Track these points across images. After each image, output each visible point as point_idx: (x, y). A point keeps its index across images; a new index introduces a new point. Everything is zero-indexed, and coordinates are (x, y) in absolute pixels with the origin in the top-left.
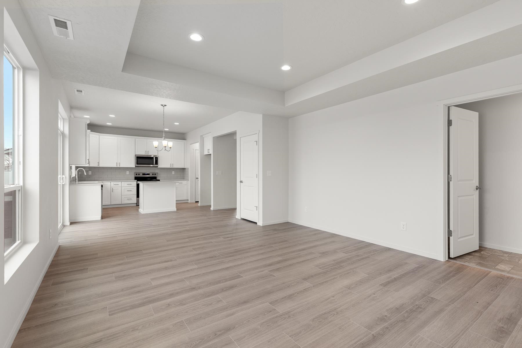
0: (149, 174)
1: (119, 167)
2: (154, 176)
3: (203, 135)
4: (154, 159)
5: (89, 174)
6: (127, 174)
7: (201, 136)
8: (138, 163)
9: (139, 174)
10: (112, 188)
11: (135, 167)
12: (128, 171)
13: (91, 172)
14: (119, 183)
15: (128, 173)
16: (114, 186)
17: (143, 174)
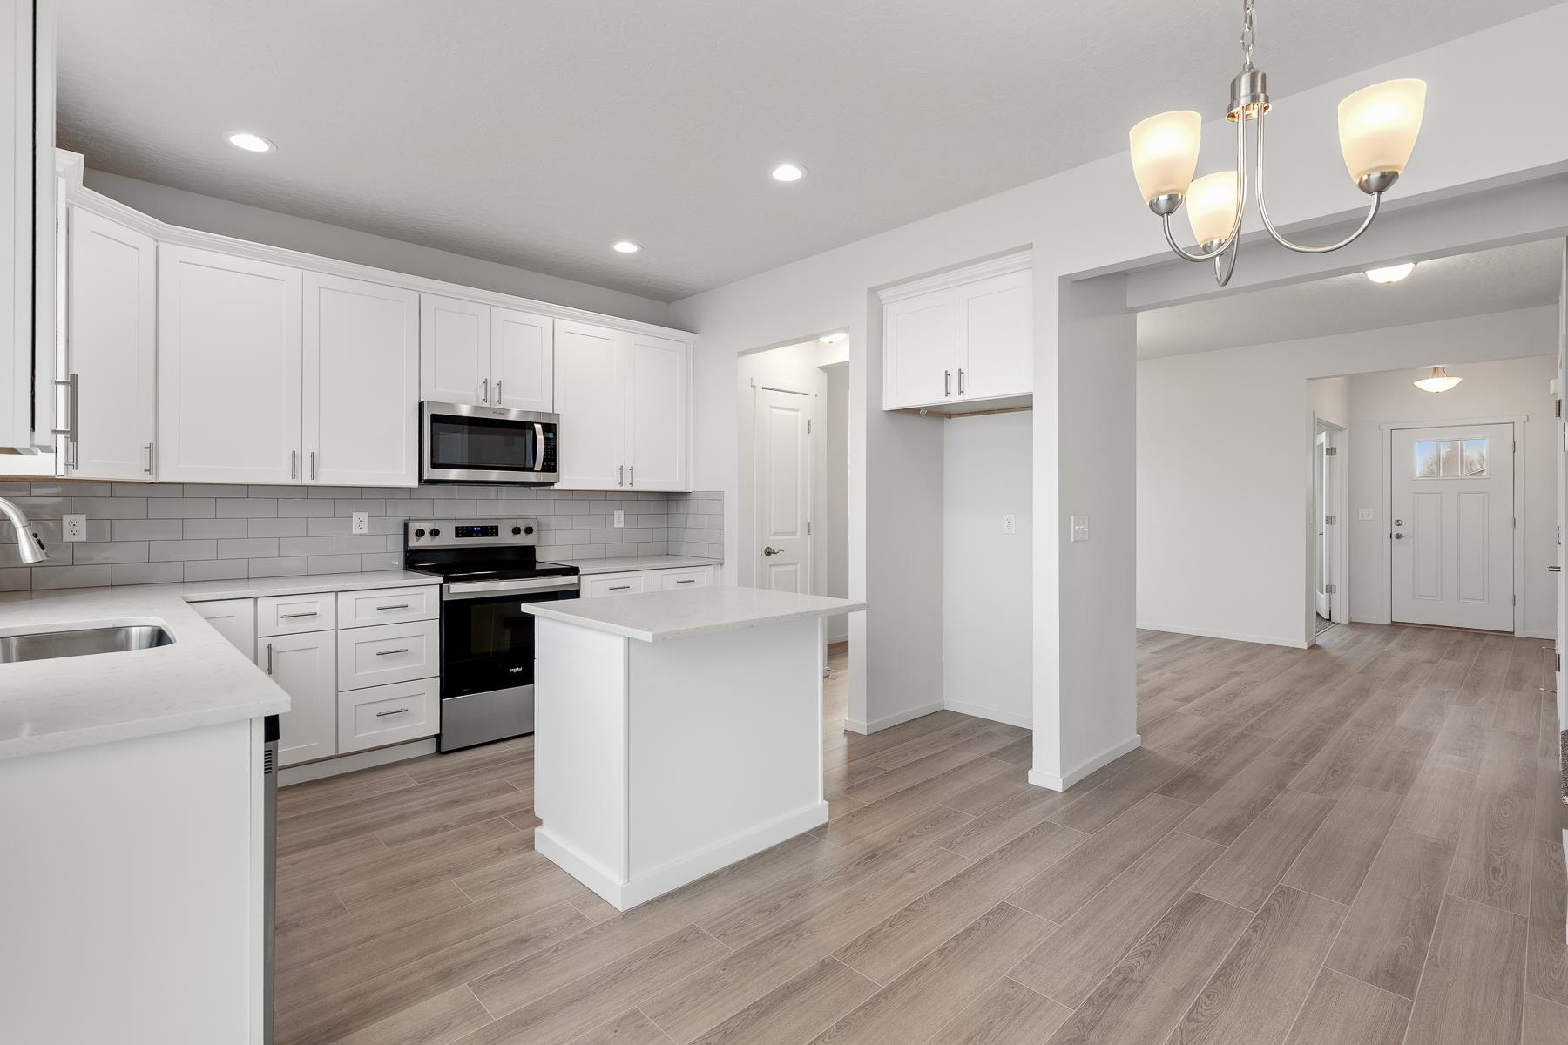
0: (492, 531)
1: (307, 481)
2: (522, 540)
3: (883, 287)
4: (540, 438)
5: (67, 537)
6: (355, 531)
7: (873, 291)
8: (441, 460)
9: (435, 533)
10: (263, 644)
11: (415, 483)
12: (365, 515)
13: (81, 520)
14: (324, 604)
15: (360, 522)
16: (285, 627)
17: (462, 532)
